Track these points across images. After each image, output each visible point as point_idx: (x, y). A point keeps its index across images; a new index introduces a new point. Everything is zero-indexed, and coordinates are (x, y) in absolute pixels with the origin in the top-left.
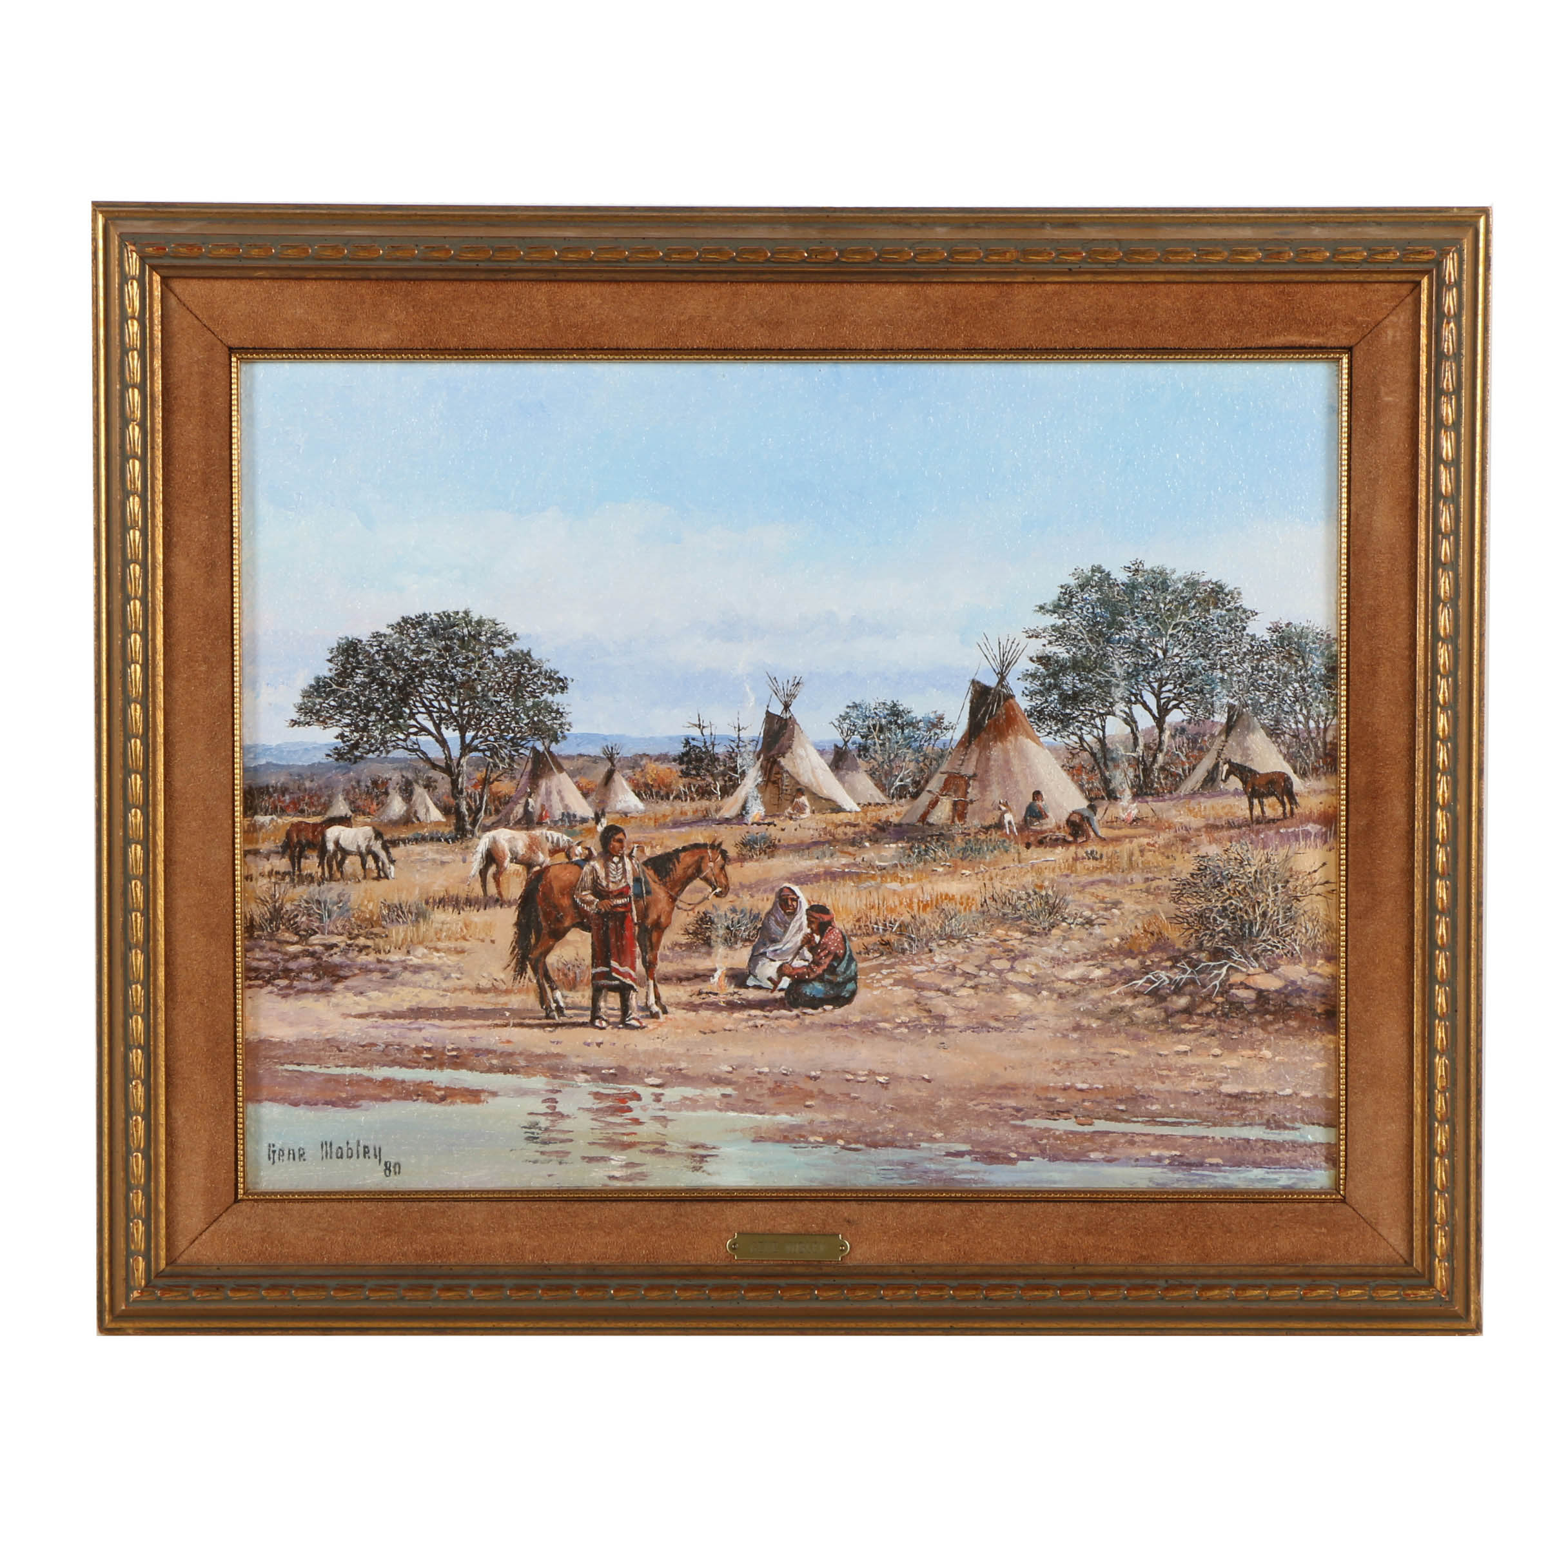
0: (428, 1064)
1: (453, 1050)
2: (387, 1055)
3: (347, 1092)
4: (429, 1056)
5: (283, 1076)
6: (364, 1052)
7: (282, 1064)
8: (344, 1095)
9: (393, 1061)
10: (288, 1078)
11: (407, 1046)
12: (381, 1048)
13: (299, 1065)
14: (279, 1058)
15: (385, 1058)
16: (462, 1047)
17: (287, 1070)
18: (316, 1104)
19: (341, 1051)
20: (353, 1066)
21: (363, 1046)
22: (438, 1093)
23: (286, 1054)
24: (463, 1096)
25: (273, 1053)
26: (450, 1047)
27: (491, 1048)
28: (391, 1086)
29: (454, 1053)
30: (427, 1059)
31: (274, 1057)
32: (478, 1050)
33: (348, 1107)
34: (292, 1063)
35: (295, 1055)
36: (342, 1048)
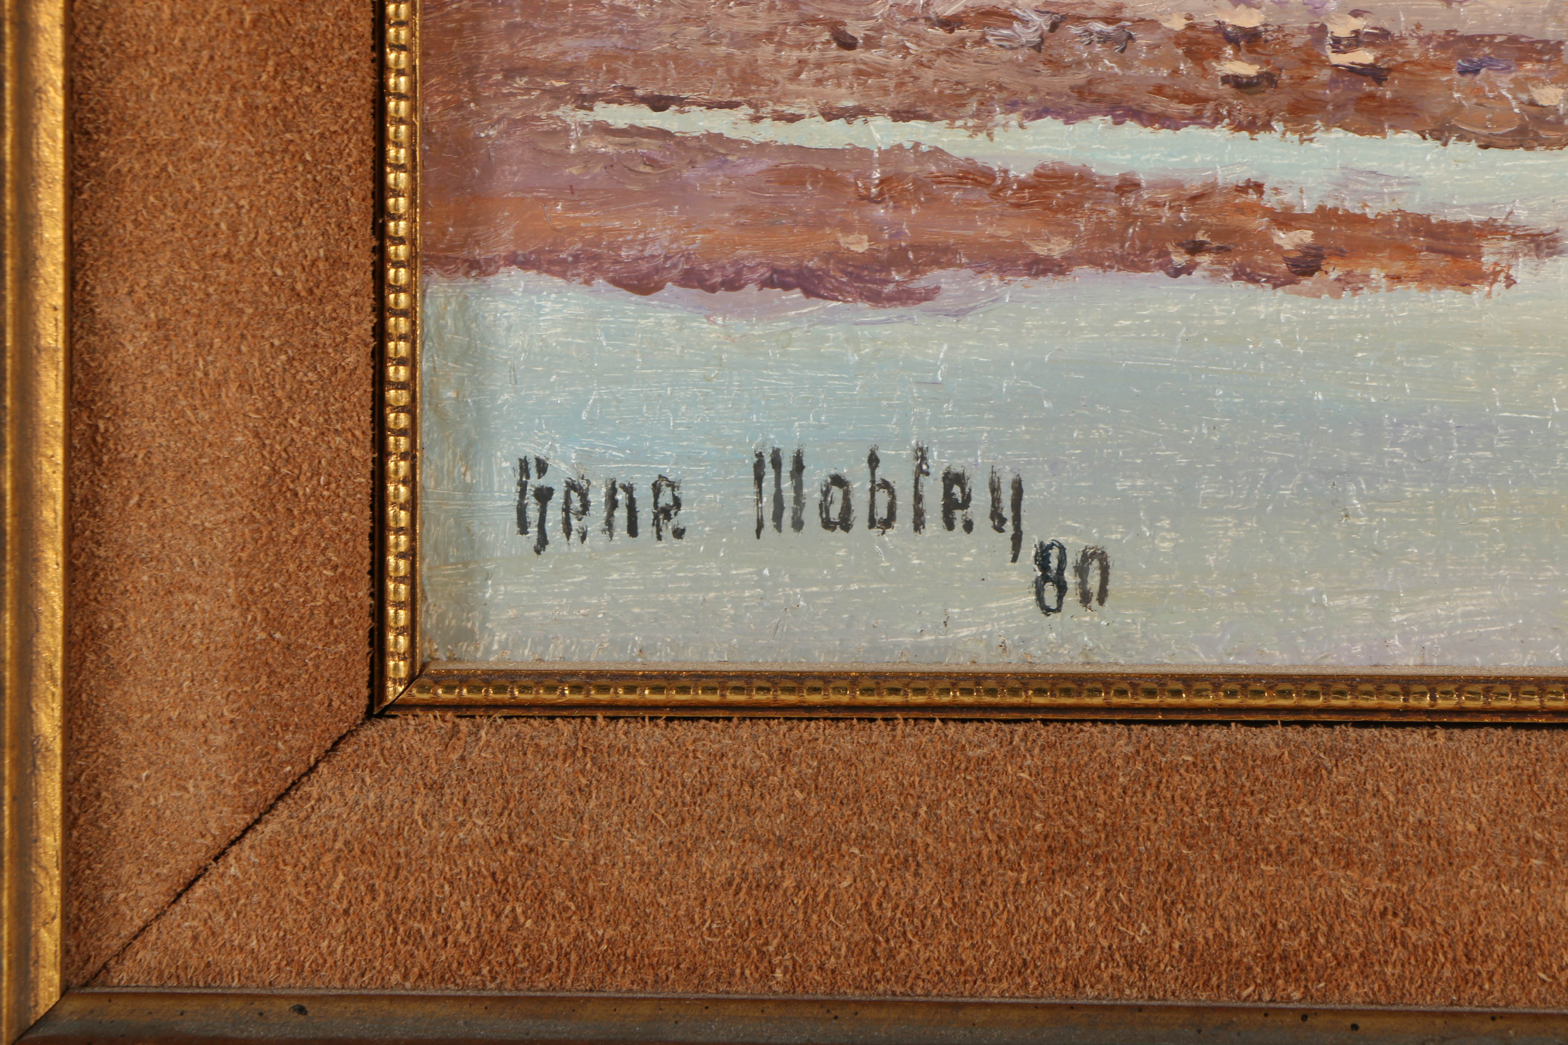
0: (1242, 106)
1: (1357, 40)
2: (1057, 65)
3: (873, 230)
4: (1246, 69)
5: (588, 157)
6: (953, 52)
7: (585, 102)
8: (859, 244)
9: (1081, 92)
10: (610, 163)
11: (1150, 24)
12: (1029, 35)
13: (658, 104)
14: (569, 72)
15: (1046, 79)
16: (1401, 26)
17: (604, 129)
18: (733, 284)
19: (847, 43)
20: (900, 115)
21: (949, 24)
22: (1286, 240)
23: (599, 56)
24: (1405, 251)
25: (544, 51)
26: (1342, 28)
27: (1531, 31)
28: (1070, 207)
29: (1364, 56)
30: (1236, 82)
31: (548, 69)
32: (1473, 41)
33: (876, 299)
34: (627, 96)
35: (642, 61)
36: (856, 29)
